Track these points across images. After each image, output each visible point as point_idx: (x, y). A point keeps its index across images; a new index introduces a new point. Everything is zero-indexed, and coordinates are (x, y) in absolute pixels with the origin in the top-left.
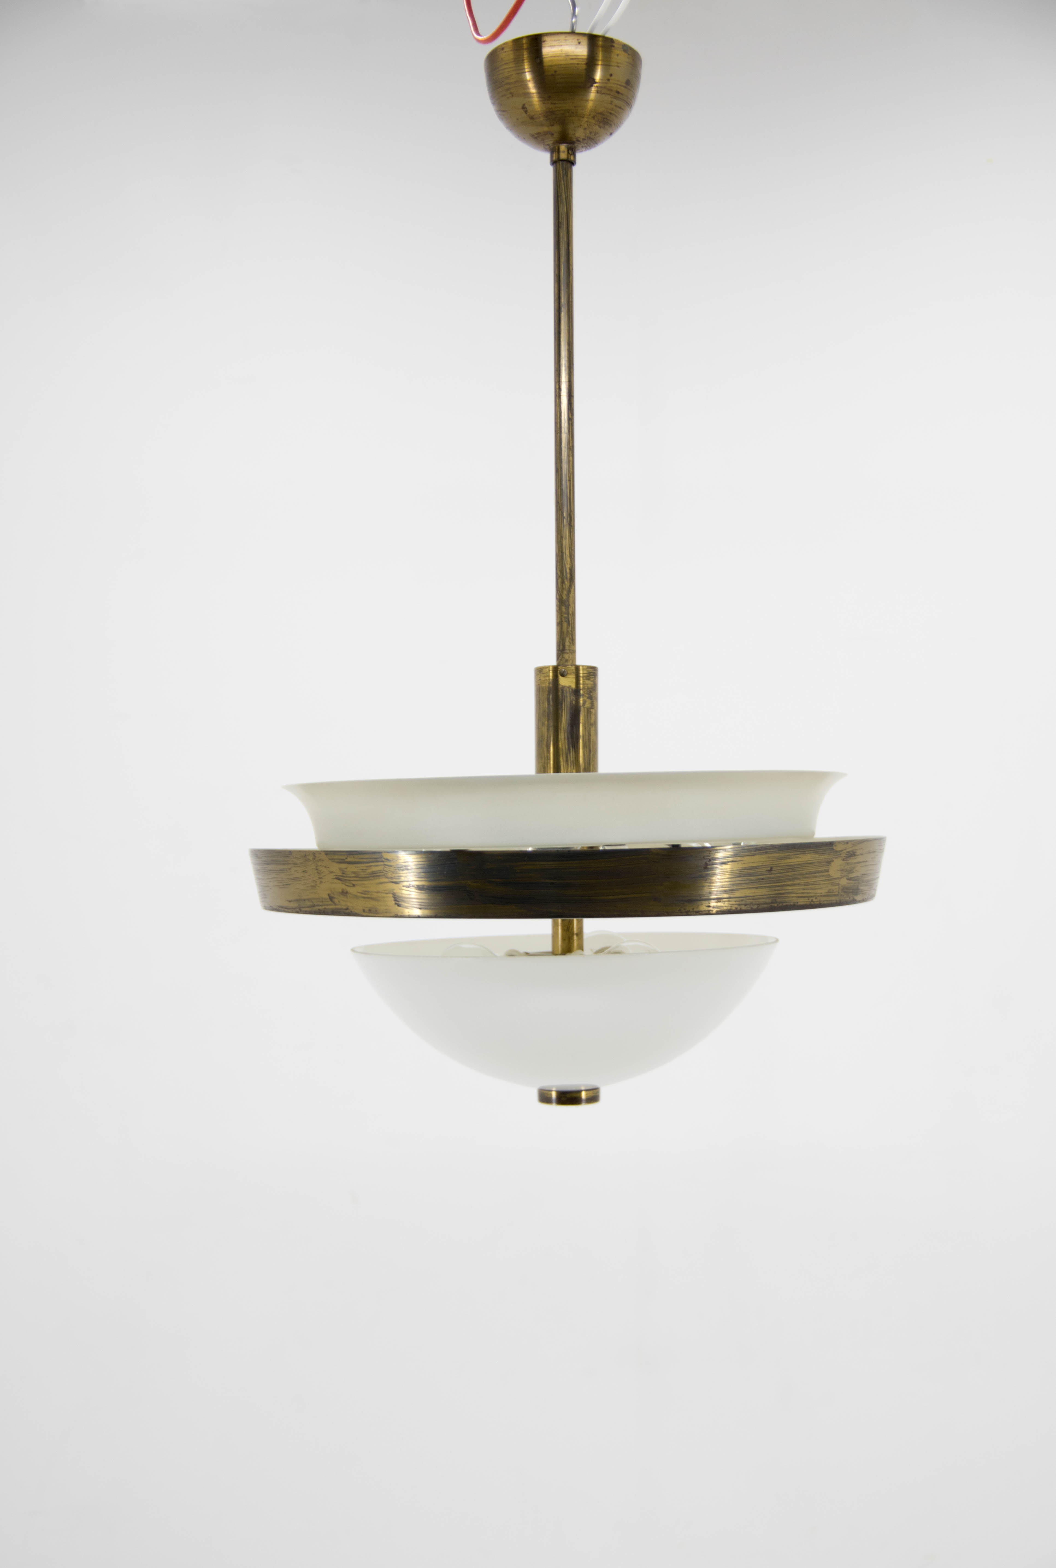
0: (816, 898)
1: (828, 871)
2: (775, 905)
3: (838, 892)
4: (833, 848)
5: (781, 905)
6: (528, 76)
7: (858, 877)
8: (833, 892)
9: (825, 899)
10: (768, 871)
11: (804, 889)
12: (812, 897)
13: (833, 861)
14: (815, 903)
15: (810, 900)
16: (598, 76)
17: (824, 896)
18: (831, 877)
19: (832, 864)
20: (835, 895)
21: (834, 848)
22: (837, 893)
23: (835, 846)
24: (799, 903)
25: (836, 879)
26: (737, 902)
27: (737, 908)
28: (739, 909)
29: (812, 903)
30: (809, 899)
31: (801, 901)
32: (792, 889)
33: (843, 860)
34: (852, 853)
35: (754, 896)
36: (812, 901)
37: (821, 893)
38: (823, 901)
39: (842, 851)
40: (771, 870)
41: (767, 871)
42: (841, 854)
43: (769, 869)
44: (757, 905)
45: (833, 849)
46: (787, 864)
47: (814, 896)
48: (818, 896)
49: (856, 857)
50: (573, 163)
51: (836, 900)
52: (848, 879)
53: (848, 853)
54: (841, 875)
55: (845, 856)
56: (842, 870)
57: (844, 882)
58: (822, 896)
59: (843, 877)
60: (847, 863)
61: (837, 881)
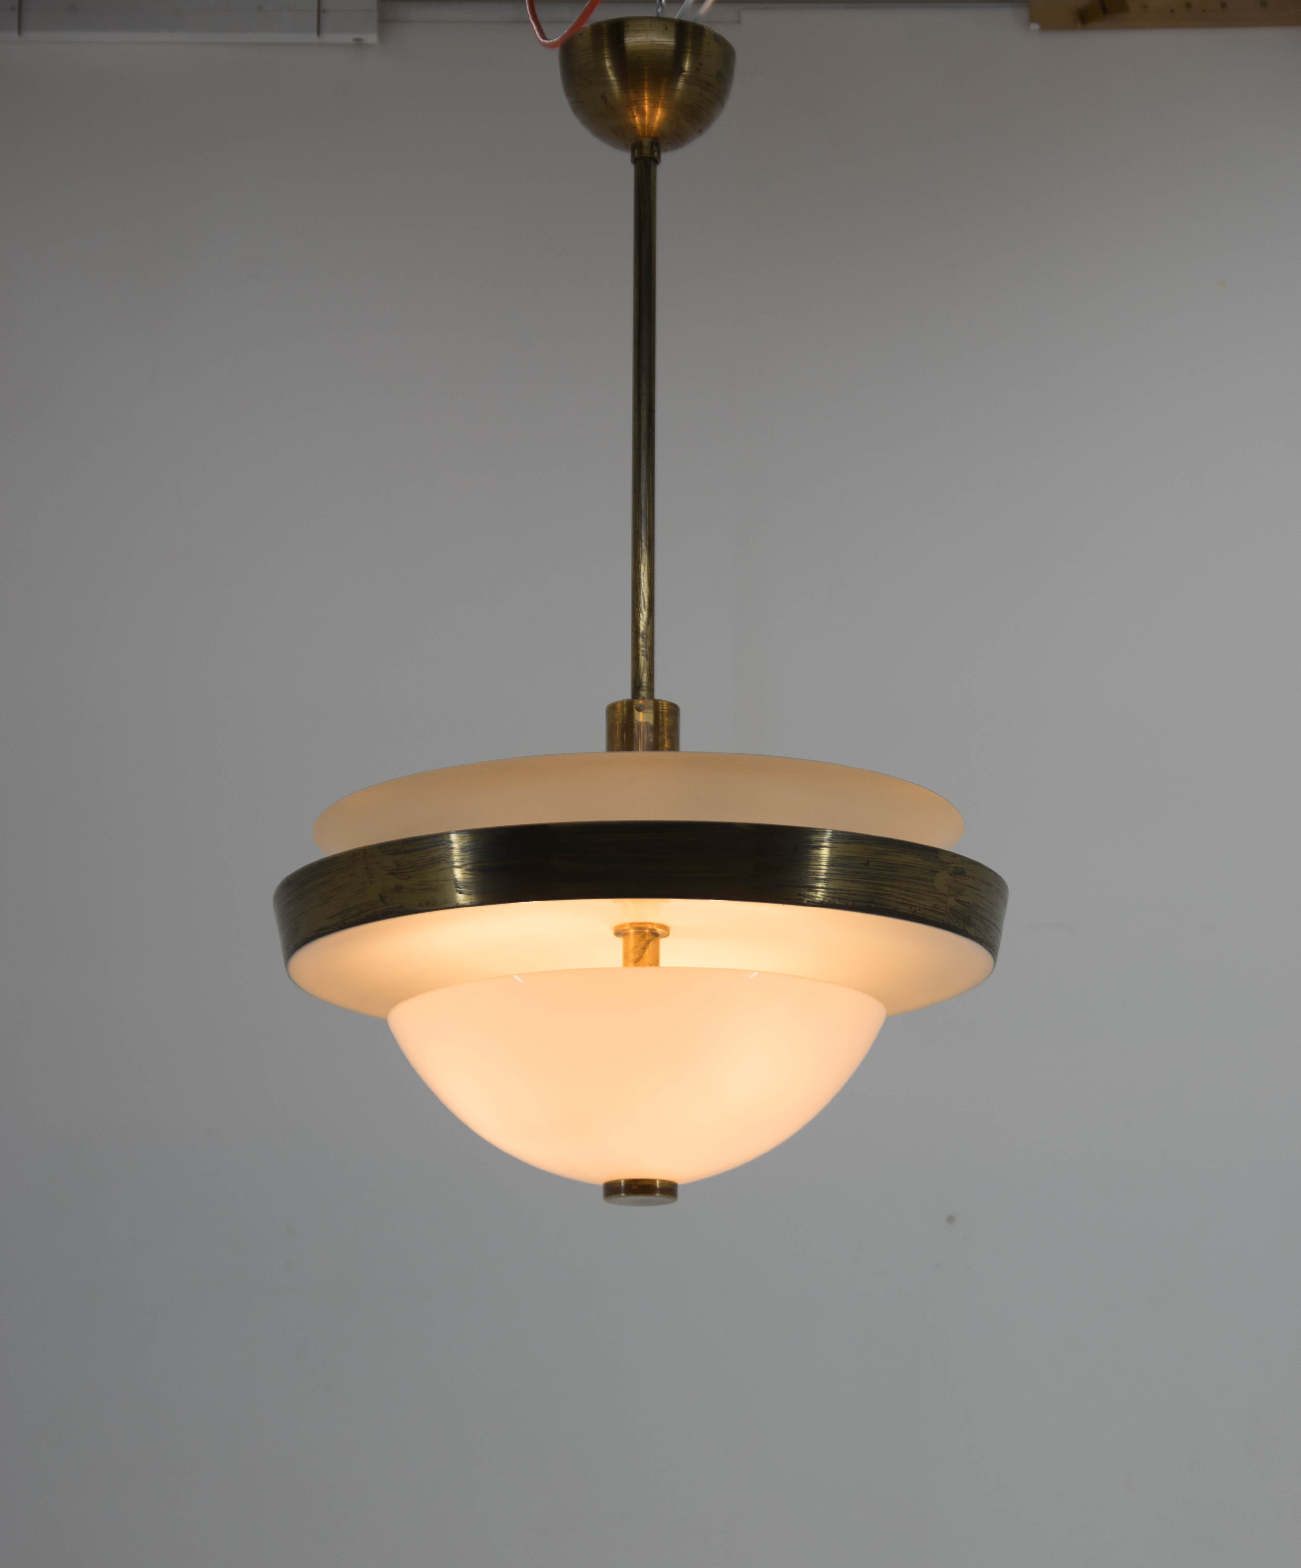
0: (919, 910)
1: (933, 882)
2: (873, 906)
3: (946, 912)
4: (937, 856)
5: (879, 906)
6: (608, 63)
7: (969, 903)
8: (939, 909)
9: (928, 913)
10: (865, 864)
11: (905, 895)
12: (914, 906)
13: (939, 872)
14: (919, 915)
15: (913, 910)
16: (687, 65)
17: (930, 910)
18: (936, 890)
19: (937, 876)
20: (942, 914)
21: (940, 857)
22: (944, 912)
23: (941, 854)
24: (900, 910)
25: (942, 894)
26: (830, 894)
27: (830, 901)
28: (832, 902)
30: (911, 908)
31: (903, 909)
32: (892, 891)
33: (951, 875)
34: (961, 871)
35: (849, 891)
36: (915, 911)
37: (926, 906)
38: (928, 916)
39: (949, 863)
40: (867, 864)
41: (863, 864)
42: (947, 867)
43: (866, 862)
44: (853, 901)
46: (886, 861)
47: (917, 907)
48: (922, 908)
50: (657, 161)
51: (943, 920)
52: (957, 900)
53: (956, 869)
54: (949, 892)
55: (953, 872)
56: (949, 887)
57: (951, 901)
58: (926, 909)
59: (952, 895)
60: (957, 881)
61: (945, 898)
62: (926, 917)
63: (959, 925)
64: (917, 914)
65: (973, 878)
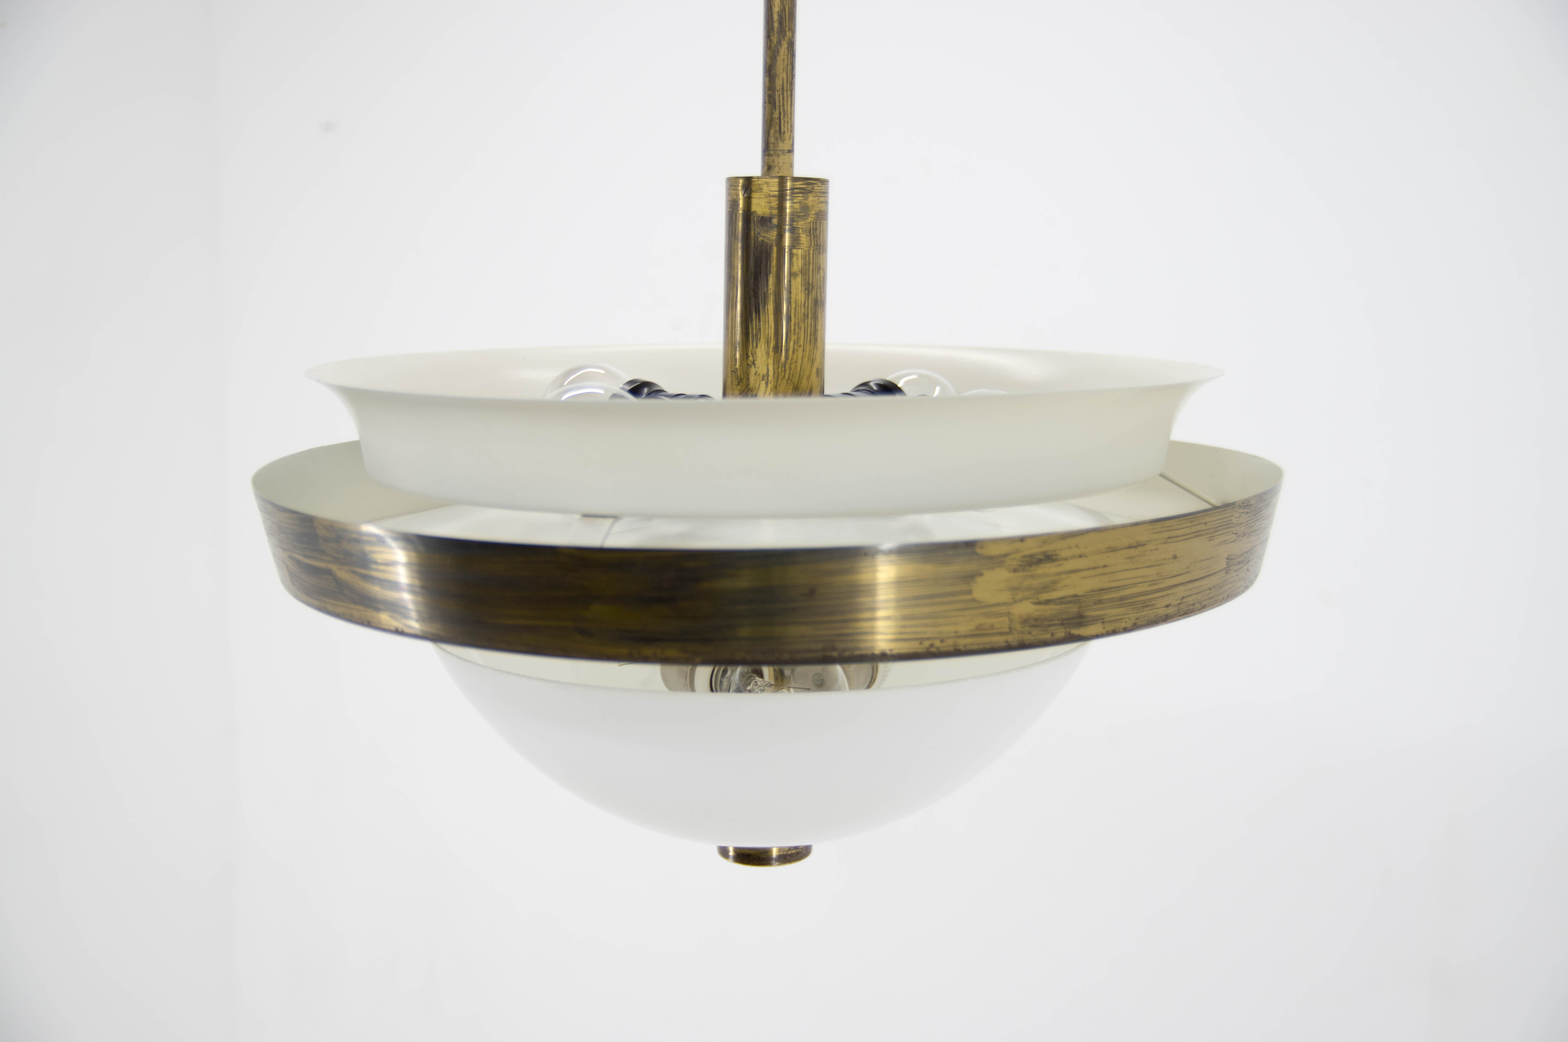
1: (970, 592)
3: (1011, 628)
4: (978, 551)
7: (1076, 596)
8: (992, 629)
9: (968, 641)
12: (928, 639)
13: (981, 575)
17: (965, 636)
18: (981, 602)
19: (979, 580)
20: (1001, 634)
22: (1007, 630)
23: (982, 547)
25: (996, 605)
29: (933, 650)
33: (1015, 571)
34: (1042, 557)
36: (932, 646)
37: (956, 632)
38: (965, 646)
39: (1006, 555)
42: (1003, 562)
45: (976, 553)
47: (935, 638)
48: (948, 638)
49: (1056, 563)
52: (1039, 603)
53: (1026, 559)
54: (1013, 598)
55: (1018, 565)
56: (1014, 589)
57: (1023, 608)
58: (959, 637)
59: (1021, 600)
60: (1032, 577)
61: (1003, 609)
62: (961, 647)
63: (1052, 635)
64: (938, 648)
65: (1080, 556)
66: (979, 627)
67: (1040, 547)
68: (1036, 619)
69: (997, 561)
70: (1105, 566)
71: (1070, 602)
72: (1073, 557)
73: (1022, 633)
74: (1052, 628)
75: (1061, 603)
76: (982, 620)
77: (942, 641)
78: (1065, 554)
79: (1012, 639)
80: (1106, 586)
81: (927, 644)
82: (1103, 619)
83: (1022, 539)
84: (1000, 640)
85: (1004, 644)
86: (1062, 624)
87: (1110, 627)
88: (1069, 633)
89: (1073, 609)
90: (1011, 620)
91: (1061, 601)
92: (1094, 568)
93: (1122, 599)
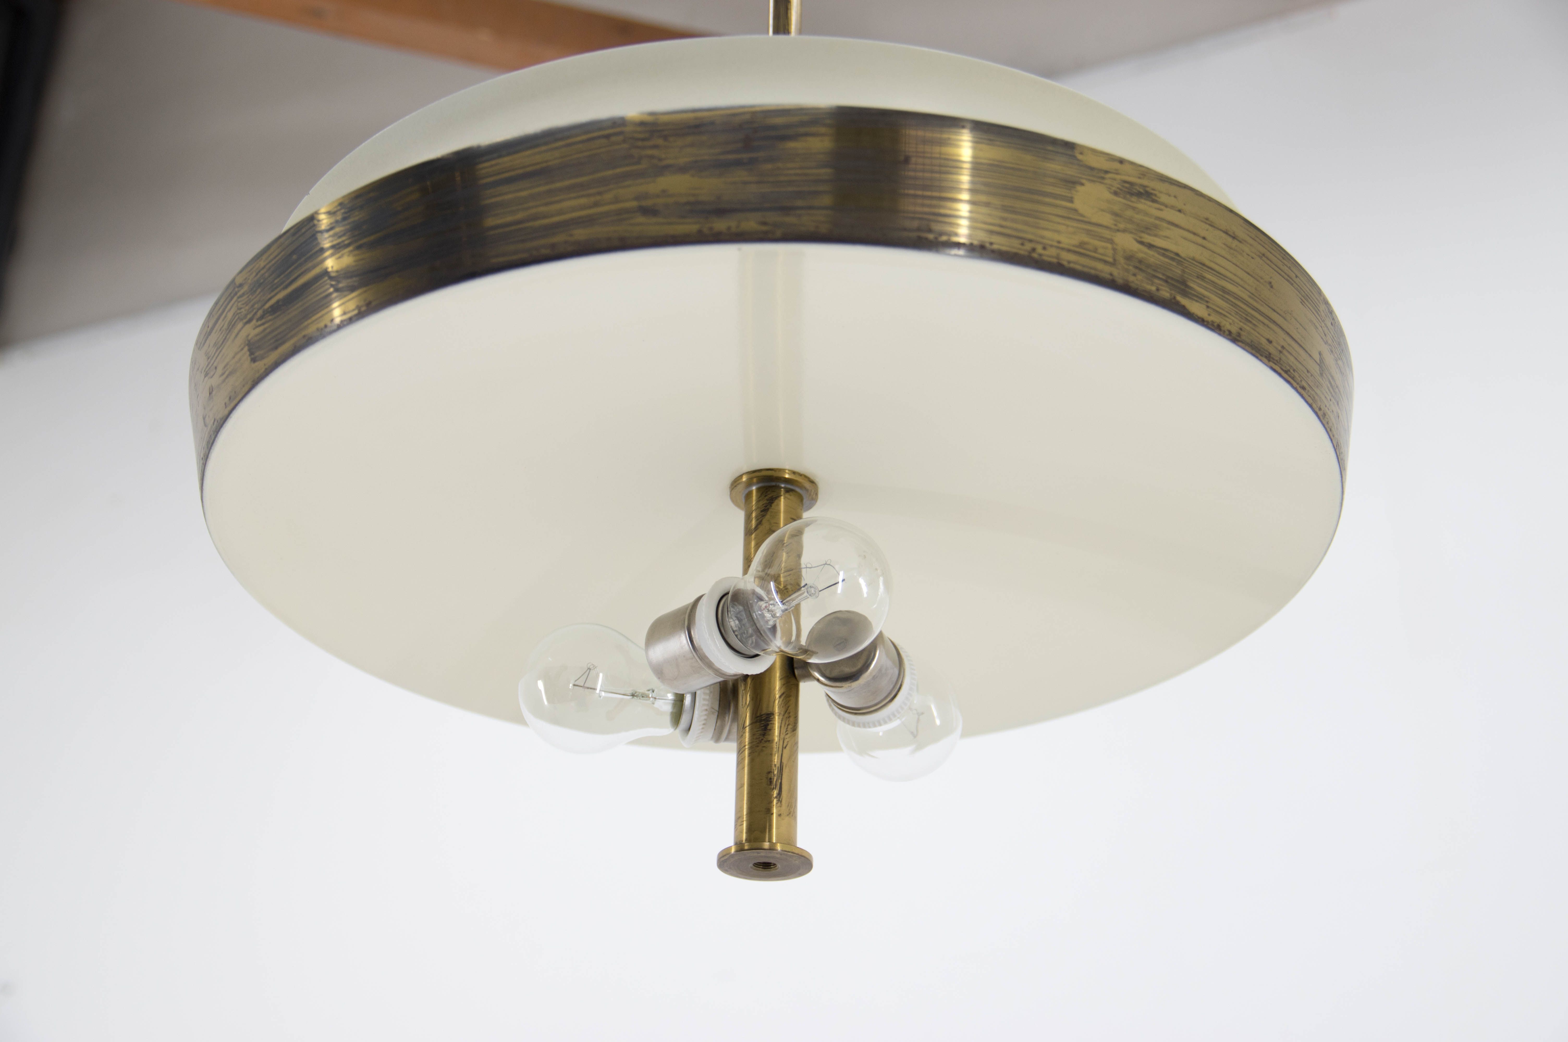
1: (1071, 200)
3: (1115, 260)
7: (1177, 254)
9: (1071, 257)
12: (1031, 241)
13: (1082, 184)
17: (1069, 251)
18: (1082, 215)
19: (1080, 189)
20: (1106, 262)
21: (1080, 157)
22: (1110, 260)
23: (1081, 153)
25: (1096, 225)
29: (1035, 255)
30: (1022, 244)
33: (1116, 193)
34: (1141, 190)
36: (1034, 250)
37: (1059, 242)
38: (1069, 262)
39: (1106, 172)
42: (1103, 178)
45: (1074, 157)
47: (1037, 242)
48: (1051, 246)
49: (1155, 205)
51: (1111, 274)
52: (1142, 243)
53: (1127, 185)
54: (1116, 225)
55: (1118, 188)
56: (1116, 214)
57: (1126, 242)
58: (1063, 249)
59: (1124, 231)
60: (1134, 208)
61: (1106, 233)
62: (1065, 263)
63: (1158, 290)
64: (1040, 255)
65: (1180, 211)
66: (1082, 245)
67: (1140, 178)
68: (1140, 261)
69: (1098, 175)
70: (1204, 238)
71: (1172, 259)
72: (1172, 207)
73: (1127, 271)
74: (1156, 281)
75: (1164, 255)
76: (1086, 239)
77: (1044, 248)
78: (1163, 198)
79: (1117, 273)
80: (1208, 263)
81: (1028, 246)
82: (1207, 302)
83: (1121, 161)
84: (1105, 270)
85: (1108, 277)
86: (1166, 282)
87: (1214, 318)
88: (1175, 298)
89: (1177, 271)
90: (1114, 250)
91: (1164, 252)
92: (1194, 234)
93: (1224, 290)
